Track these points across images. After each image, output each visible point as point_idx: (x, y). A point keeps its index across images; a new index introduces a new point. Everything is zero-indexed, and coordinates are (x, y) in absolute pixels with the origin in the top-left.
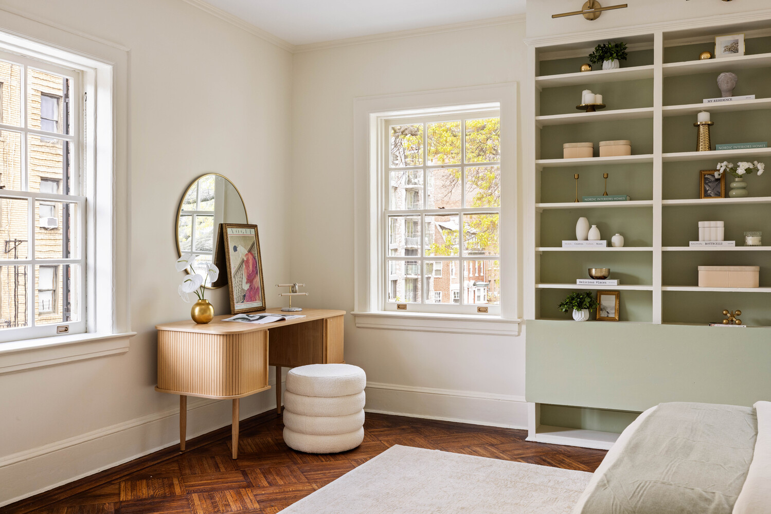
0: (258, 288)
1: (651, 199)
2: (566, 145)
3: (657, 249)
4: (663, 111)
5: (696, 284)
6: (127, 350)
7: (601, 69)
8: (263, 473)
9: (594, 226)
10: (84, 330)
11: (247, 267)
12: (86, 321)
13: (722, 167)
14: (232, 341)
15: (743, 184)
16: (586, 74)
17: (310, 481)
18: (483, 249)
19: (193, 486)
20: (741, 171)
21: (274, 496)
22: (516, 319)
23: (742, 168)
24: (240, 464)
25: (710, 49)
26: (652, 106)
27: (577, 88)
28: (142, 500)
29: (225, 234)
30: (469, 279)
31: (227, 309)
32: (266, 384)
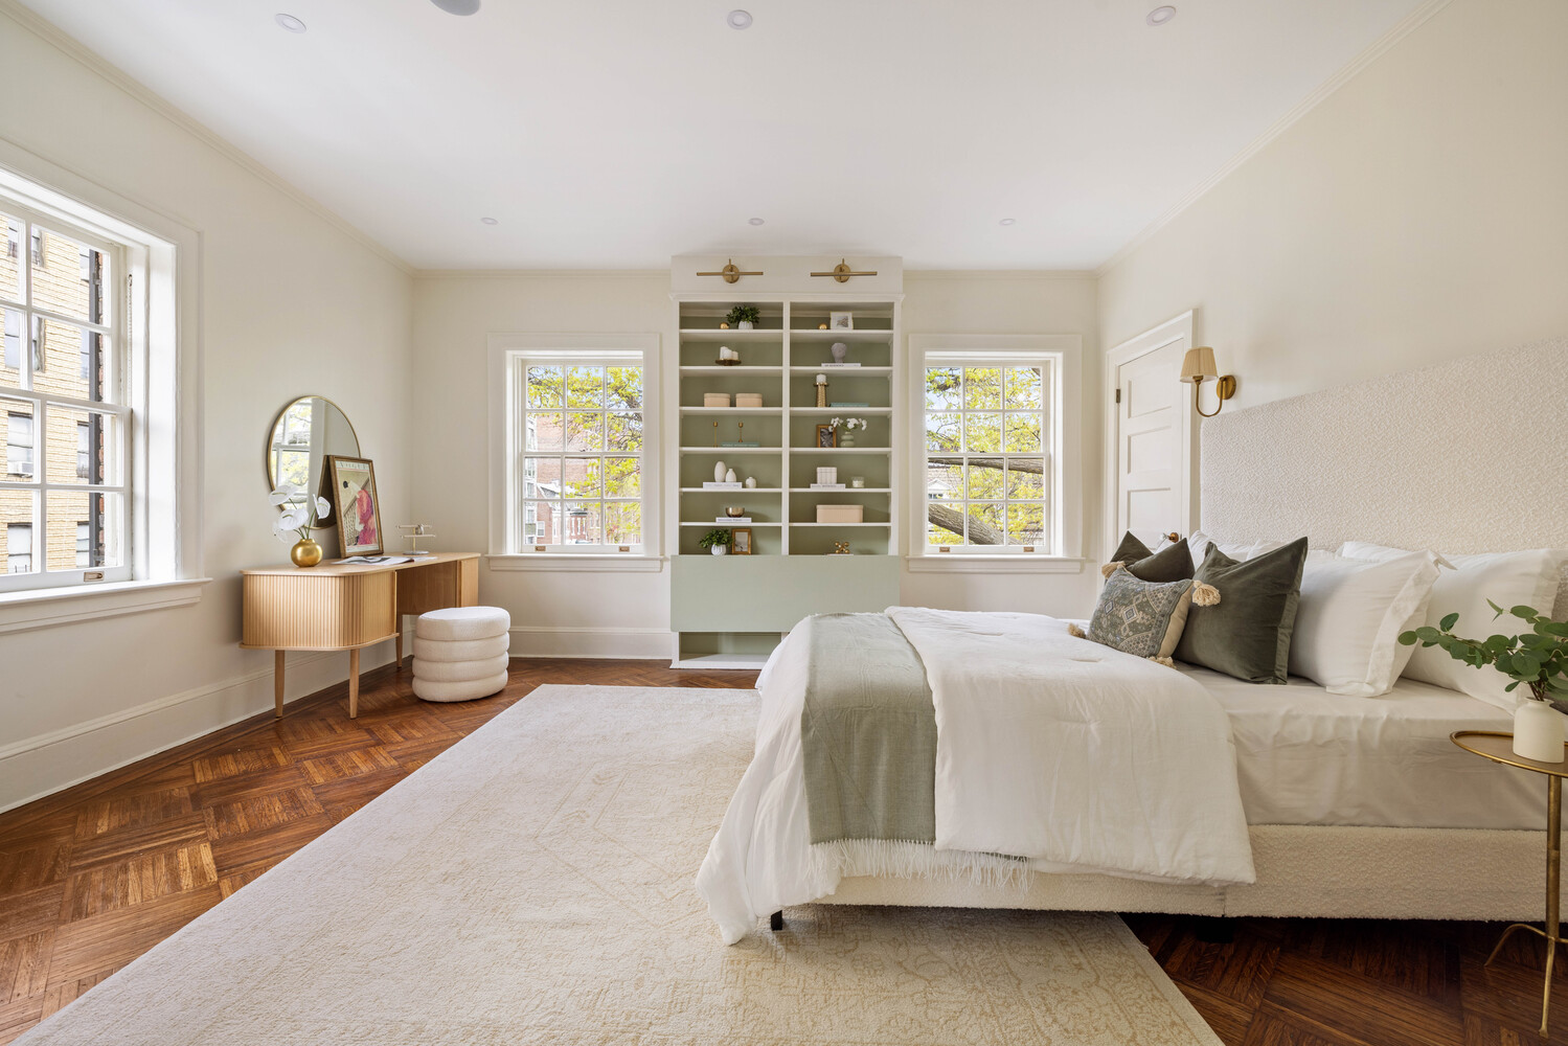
0: (374, 530)
1: (781, 446)
2: (707, 395)
3: (785, 490)
4: (791, 371)
5: (815, 521)
6: (198, 600)
7: (737, 327)
8: (393, 728)
9: (731, 470)
10: (129, 576)
11: (361, 505)
12: (132, 566)
13: (835, 422)
14: (352, 583)
15: (850, 437)
16: (724, 331)
17: (453, 730)
18: (585, 509)
19: (302, 753)
20: (850, 426)
21: (415, 750)
22: (658, 556)
23: (851, 423)
24: (362, 722)
25: (827, 322)
26: (781, 365)
27: (716, 345)
28: (230, 778)
29: (332, 467)
30: (571, 537)
31: (335, 553)
32: (393, 631)
